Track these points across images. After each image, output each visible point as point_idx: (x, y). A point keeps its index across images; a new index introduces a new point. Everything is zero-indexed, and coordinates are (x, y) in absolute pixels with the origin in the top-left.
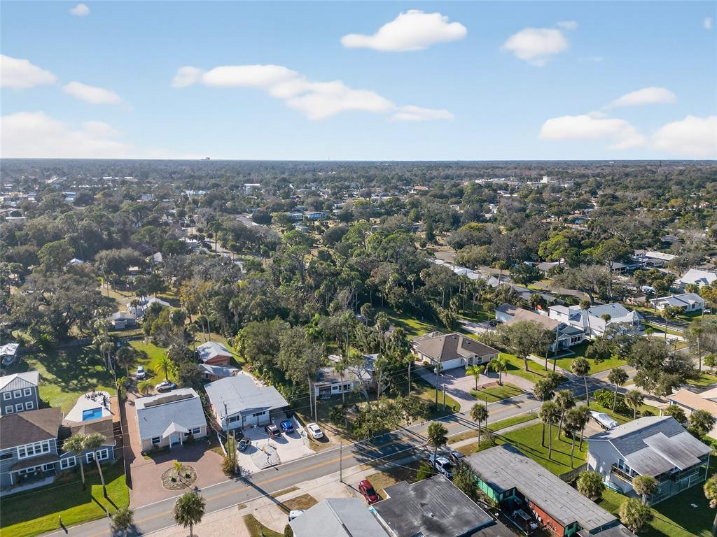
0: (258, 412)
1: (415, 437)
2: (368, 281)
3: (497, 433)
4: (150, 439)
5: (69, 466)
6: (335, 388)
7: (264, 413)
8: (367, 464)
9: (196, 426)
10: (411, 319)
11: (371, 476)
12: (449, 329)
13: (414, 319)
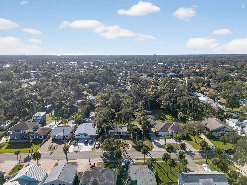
0: (86, 135)
1: (126, 155)
2: (157, 99)
3: (157, 161)
4: (53, 136)
5: (33, 138)
6: (116, 133)
7: (88, 136)
8: (102, 159)
9: (67, 135)
10: (169, 115)
11: (100, 163)
12: (180, 121)
13: (170, 116)
